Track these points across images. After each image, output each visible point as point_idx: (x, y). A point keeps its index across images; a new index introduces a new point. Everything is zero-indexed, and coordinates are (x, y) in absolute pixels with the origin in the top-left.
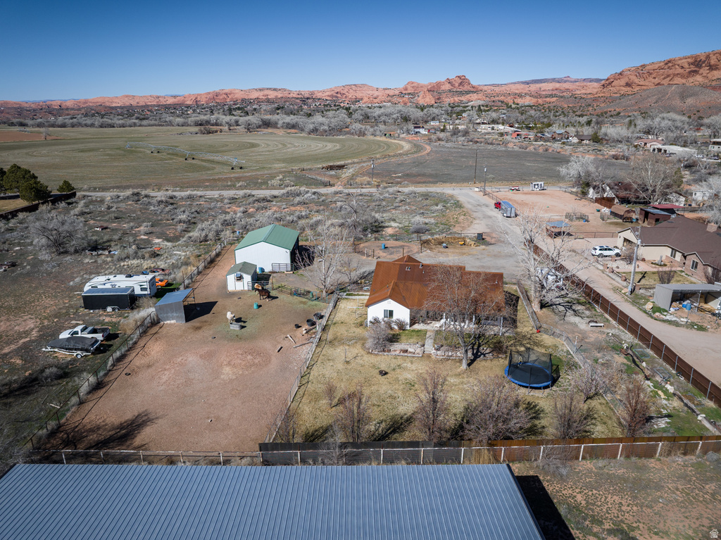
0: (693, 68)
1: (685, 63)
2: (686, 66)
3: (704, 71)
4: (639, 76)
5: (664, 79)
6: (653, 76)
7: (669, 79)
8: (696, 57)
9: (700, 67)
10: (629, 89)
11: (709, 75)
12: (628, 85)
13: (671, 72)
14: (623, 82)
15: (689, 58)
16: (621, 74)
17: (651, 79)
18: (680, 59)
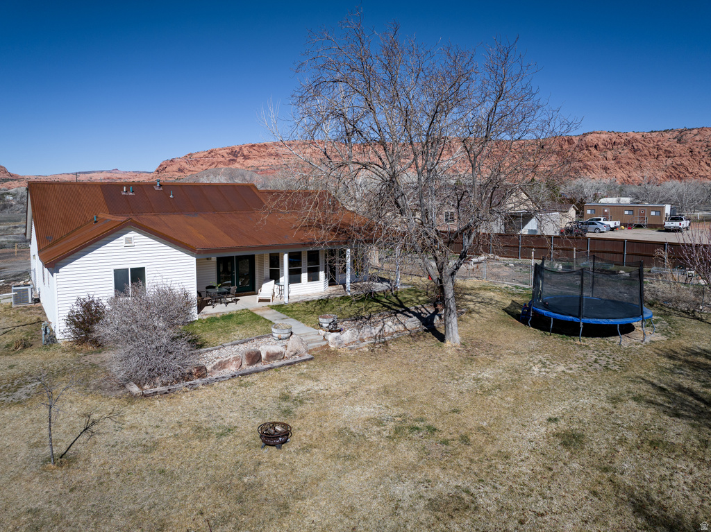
0: (231, 157)
1: (224, 152)
2: (226, 155)
3: (240, 159)
4: (189, 163)
5: (210, 165)
6: (201, 163)
7: (214, 166)
8: (232, 148)
9: (237, 157)
10: (182, 174)
11: (244, 163)
12: (180, 170)
13: (215, 160)
14: (175, 167)
15: (226, 149)
16: (172, 160)
17: (199, 166)
18: (220, 150)
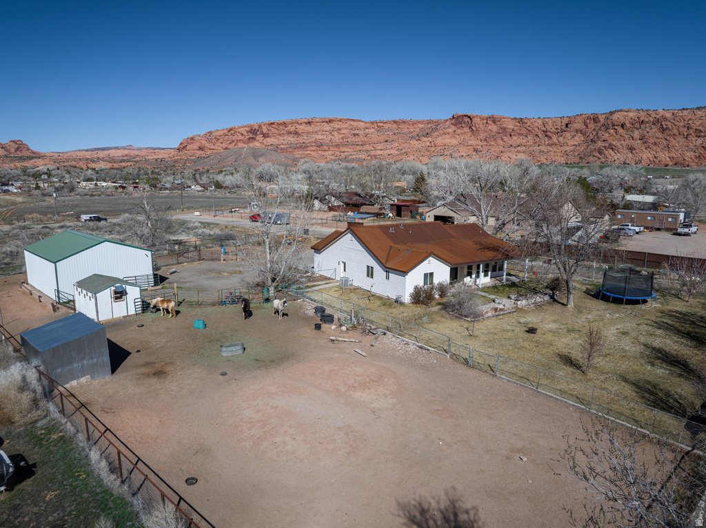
0: (251, 135)
1: (243, 130)
2: (245, 133)
3: (260, 137)
4: (209, 141)
5: (230, 144)
6: (221, 141)
7: (234, 144)
8: (251, 126)
9: (256, 135)
10: (203, 152)
11: (264, 141)
12: (201, 149)
13: (234, 138)
14: (196, 146)
15: (246, 127)
16: (192, 139)
17: (219, 144)
18: (240, 128)
